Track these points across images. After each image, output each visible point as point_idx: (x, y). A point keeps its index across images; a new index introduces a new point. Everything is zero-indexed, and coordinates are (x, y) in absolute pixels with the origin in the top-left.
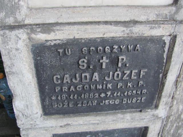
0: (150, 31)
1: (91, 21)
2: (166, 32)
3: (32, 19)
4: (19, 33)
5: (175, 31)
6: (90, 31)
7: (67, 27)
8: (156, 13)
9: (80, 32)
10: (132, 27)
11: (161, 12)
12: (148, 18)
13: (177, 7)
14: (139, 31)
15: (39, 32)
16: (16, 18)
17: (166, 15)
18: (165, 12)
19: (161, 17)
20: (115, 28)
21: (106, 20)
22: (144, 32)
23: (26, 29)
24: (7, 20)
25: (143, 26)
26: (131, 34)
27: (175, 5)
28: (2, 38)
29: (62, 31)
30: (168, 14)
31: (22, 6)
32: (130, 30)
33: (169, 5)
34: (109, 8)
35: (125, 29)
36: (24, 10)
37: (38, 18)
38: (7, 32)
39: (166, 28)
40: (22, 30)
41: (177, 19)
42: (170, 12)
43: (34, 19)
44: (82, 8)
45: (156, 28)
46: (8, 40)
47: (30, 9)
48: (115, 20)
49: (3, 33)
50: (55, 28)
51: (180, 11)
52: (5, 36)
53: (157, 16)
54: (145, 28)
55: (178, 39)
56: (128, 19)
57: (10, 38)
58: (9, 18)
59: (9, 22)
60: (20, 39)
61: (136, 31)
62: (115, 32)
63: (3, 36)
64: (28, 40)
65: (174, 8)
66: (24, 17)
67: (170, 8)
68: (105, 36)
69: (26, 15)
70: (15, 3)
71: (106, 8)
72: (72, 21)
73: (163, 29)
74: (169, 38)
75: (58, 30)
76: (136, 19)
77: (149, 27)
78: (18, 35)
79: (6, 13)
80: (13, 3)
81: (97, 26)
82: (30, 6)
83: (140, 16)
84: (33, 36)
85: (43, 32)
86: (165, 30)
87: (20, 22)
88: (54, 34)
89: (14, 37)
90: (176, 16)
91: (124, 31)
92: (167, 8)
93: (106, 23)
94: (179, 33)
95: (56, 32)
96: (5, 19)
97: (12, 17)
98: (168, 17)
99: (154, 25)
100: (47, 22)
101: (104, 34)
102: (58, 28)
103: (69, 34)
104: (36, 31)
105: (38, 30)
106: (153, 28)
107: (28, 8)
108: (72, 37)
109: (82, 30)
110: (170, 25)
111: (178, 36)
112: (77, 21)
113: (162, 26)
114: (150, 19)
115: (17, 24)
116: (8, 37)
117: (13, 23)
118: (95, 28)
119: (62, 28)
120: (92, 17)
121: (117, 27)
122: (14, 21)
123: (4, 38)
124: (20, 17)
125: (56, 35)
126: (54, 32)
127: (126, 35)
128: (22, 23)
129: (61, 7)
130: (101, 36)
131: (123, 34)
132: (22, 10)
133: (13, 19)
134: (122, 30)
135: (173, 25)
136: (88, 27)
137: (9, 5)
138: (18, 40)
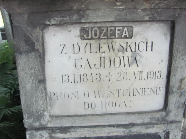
0: (146, 130)
1: (98, 125)
2: (160, 130)
3: (52, 124)
4: (43, 133)
5: (167, 129)
6: (97, 132)
7: (80, 129)
8: (150, 117)
9: (89, 133)
10: (131, 128)
11: (154, 116)
12: (144, 121)
13: (166, 112)
14: (137, 130)
15: (58, 132)
16: (41, 123)
17: (158, 118)
18: (157, 116)
19: (154, 120)
20: (117, 129)
21: (110, 124)
22: (141, 131)
23: (48, 130)
24: (34, 124)
25: (140, 126)
26: (131, 133)
27: (165, 110)
28: (30, 136)
29: (76, 132)
30: (160, 117)
31: (46, 115)
32: (129, 130)
33: (160, 110)
34: (112, 116)
35: (125, 130)
36: (47, 118)
37: (58, 123)
38: (34, 132)
39: (159, 128)
40: (45, 131)
41: (168, 120)
42: (161, 116)
43: (55, 123)
44: (91, 117)
45: (151, 128)
46: (34, 138)
47: (52, 117)
48: (117, 123)
49: (31, 133)
50: (70, 130)
51: (170, 115)
52: (32, 135)
53: (151, 119)
54: (141, 128)
55: (171, 135)
56: (127, 123)
57: (35, 136)
58: (36, 122)
59: (35, 125)
60: (43, 137)
61: (134, 130)
62: (117, 132)
63: (31, 135)
64: (49, 138)
65: (164, 113)
66: (47, 122)
67: (161, 113)
68: (109, 135)
69: (49, 121)
70: (40, 113)
71: (109, 116)
72: (83, 125)
73: (157, 128)
74: (164, 134)
75: (72, 131)
76: (134, 122)
77: (145, 127)
78: (42, 134)
79: (34, 119)
80: (39, 113)
81: (103, 129)
82: (51, 114)
83: (137, 120)
84: (53, 135)
85: (61, 132)
86: (158, 128)
87: (44, 126)
88: (70, 134)
89: (39, 135)
90: (167, 118)
91: (124, 131)
92: (158, 113)
93: (110, 126)
94: (171, 130)
95: (72, 133)
96: (33, 123)
97: (38, 122)
98: (160, 119)
99: (149, 126)
100: (64, 126)
101: (109, 134)
102: (73, 130)
103: (81, 134)
104: (56, 132)
105: (57, 131)
106: (148, 128)
107: (50, 116)
108: (83, 136)
109: (91, 131)
110: (163, 125)
111: (170, 133)
112: (87, 125)
113: (156, 126)
114: (145, 122)
115: (42, 127)
116: (35, 135)
117: (39, 126)
118: (101, 130)
119: (76, 130)
120: (99, 122)
121: (118, 129)
122: (39, 125)
123: (31, 136)
124: (43, 122)
125: (71, 134)
126: (70, 133)
127: (126, 134)
128: (45, 126)
129: (75, 115)
130: (106, 135)
131: (124, 133)
132: (45, 118)
133: (38, 123)
134: (123, 130)
135: (165, 125)
136: (96, 129)
137: (36, 114)
138: (42, 138)
